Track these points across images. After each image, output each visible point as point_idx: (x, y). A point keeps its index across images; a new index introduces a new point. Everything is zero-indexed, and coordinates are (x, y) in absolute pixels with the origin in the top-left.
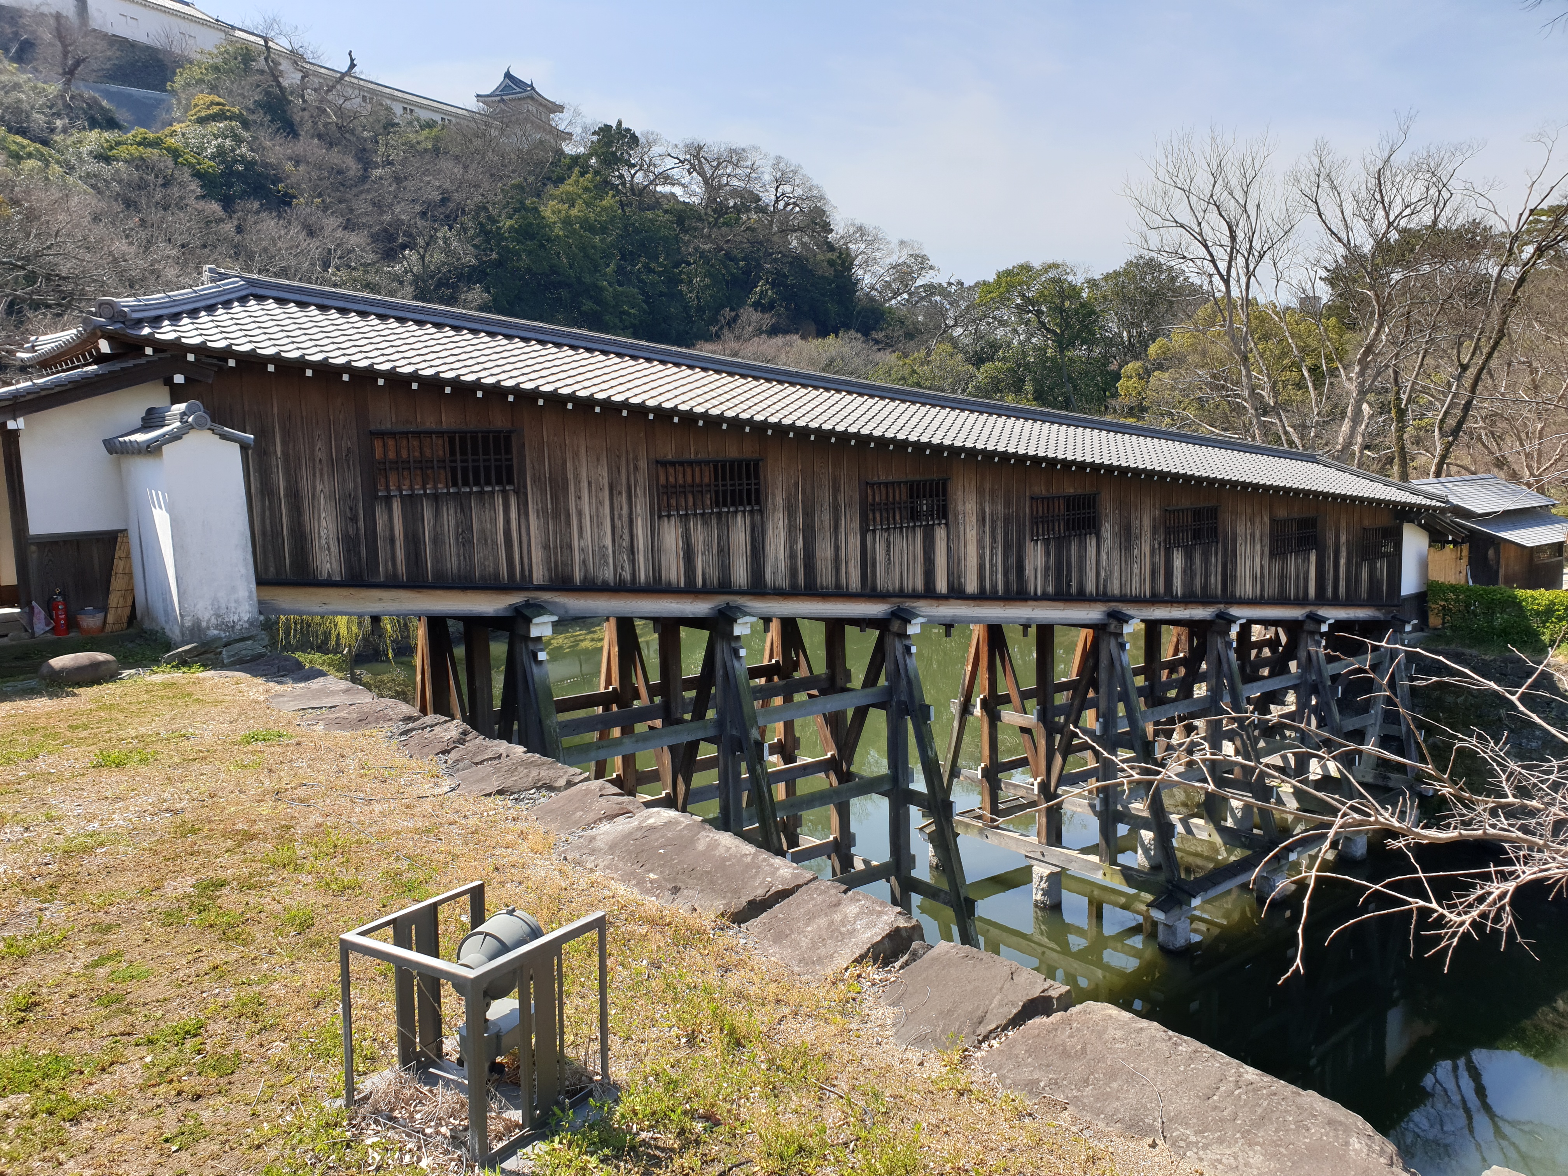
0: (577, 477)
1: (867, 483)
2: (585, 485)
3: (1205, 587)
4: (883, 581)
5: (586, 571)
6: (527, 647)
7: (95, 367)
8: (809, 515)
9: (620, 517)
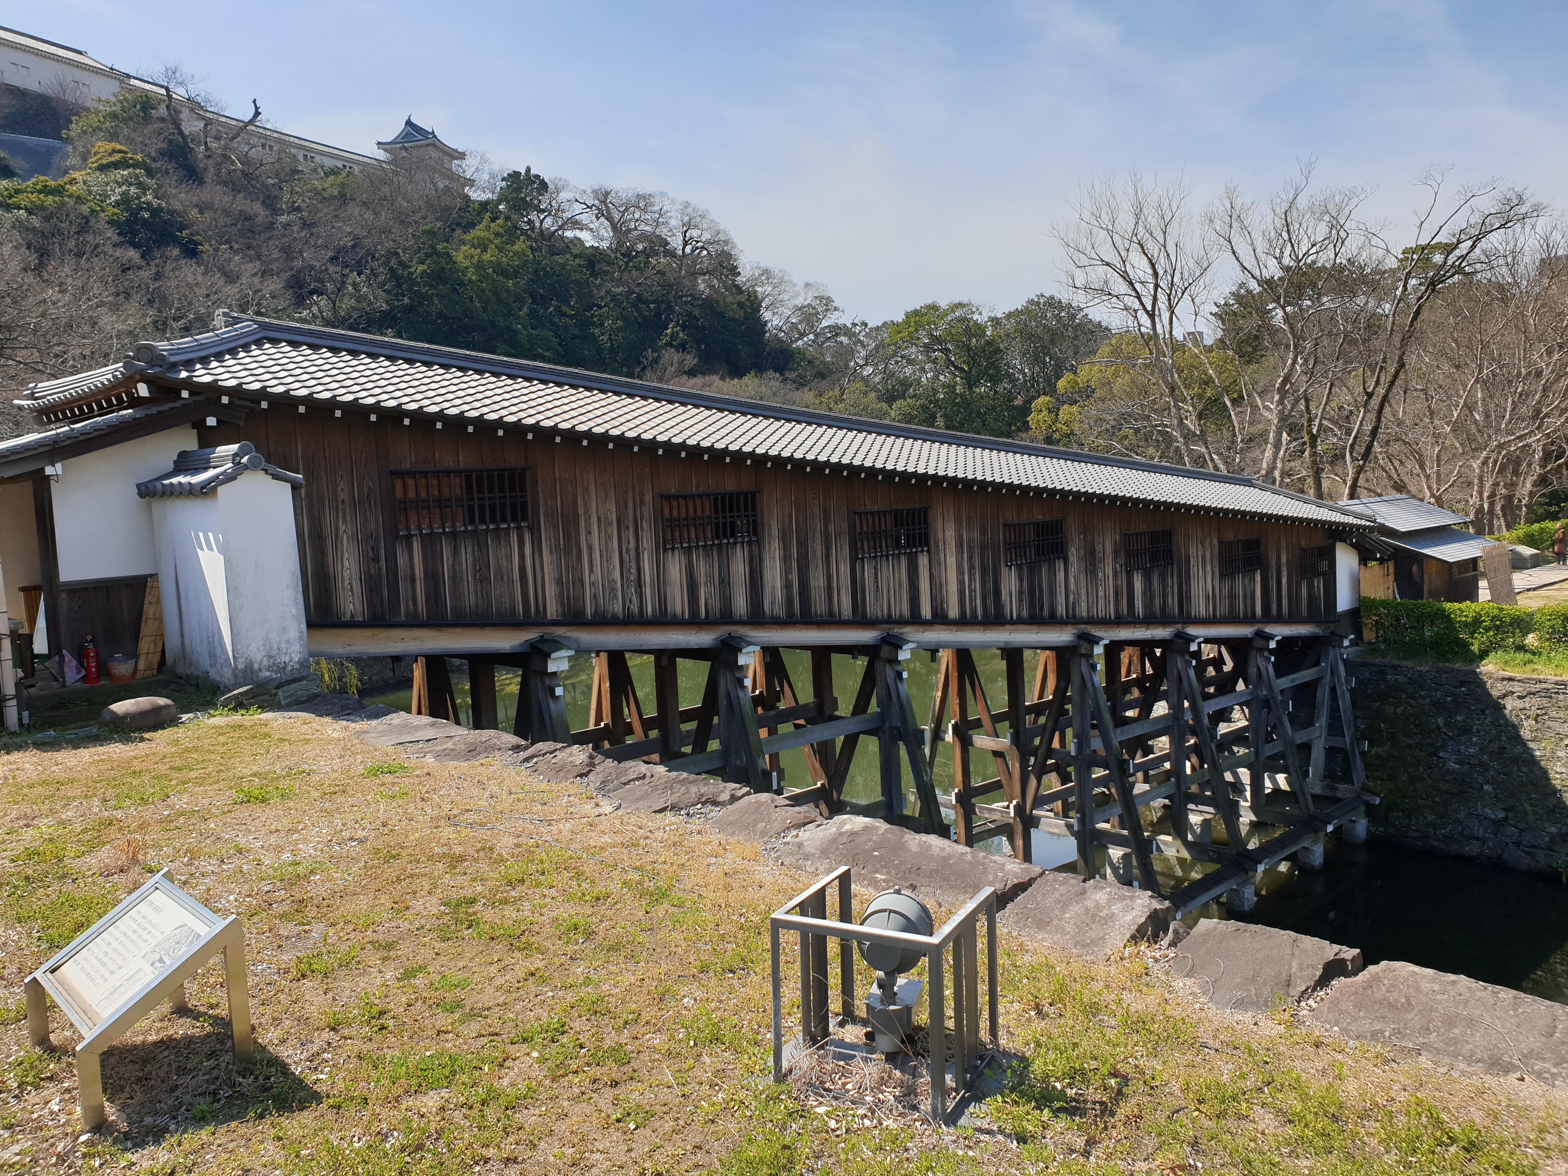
0: (587, 511)
1: (855, 513)
2: (594, 520)
3: (1163, 608)
4: (873, 608)
5: (597, 605)
6: (543, 683)
7: (130, 411)
8: (802, 545)
9: (628, 550)
